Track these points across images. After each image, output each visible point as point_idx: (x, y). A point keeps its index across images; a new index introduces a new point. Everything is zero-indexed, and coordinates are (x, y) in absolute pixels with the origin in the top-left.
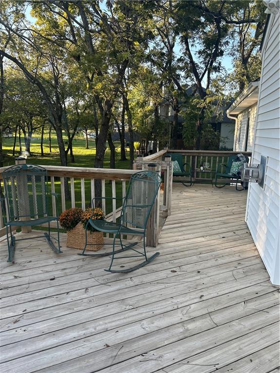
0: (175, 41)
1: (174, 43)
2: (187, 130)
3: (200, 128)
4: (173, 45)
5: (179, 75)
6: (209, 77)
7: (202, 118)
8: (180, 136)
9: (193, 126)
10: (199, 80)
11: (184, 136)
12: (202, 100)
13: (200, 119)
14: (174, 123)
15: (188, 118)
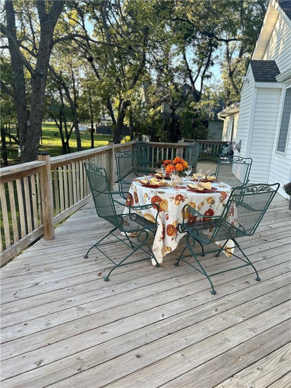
3: (194, 125)
12: (198, 103)
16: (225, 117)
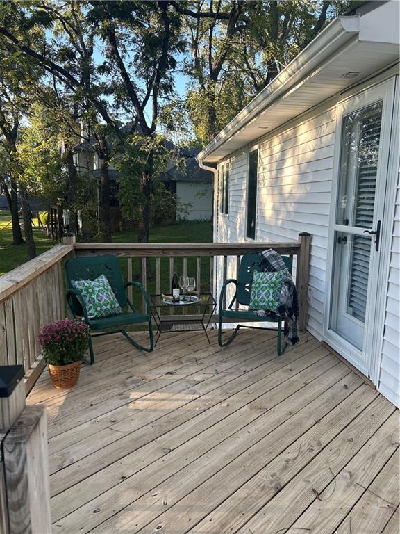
0: (94, 45)
1: (92, 48)
2: (125, 192)
3: (149, 189)
4: (91, 52)
5: (104, 103)
6: (155, 103)
7: (149, 171)
8: (115, 202)
9: (136, 184)
10: (140, 109)
11: (122, 201)
12: (149, 138)
13: (147, 173)
14: (102, 180)
15: (126, 171)
16: (215, 165)
